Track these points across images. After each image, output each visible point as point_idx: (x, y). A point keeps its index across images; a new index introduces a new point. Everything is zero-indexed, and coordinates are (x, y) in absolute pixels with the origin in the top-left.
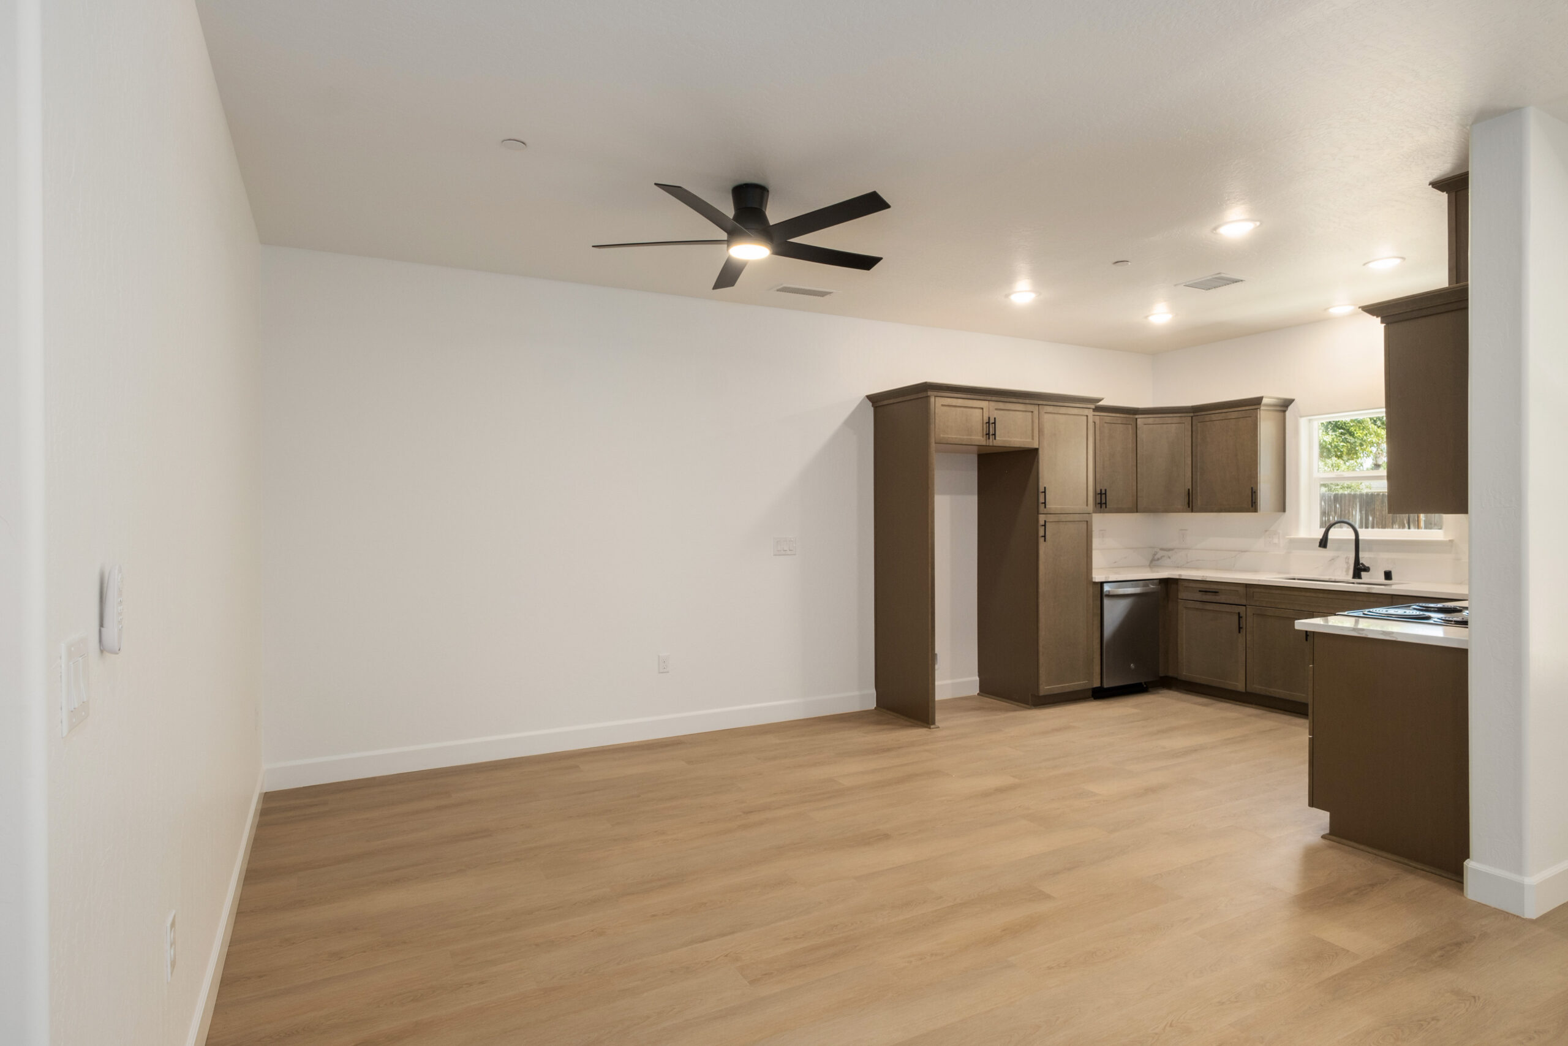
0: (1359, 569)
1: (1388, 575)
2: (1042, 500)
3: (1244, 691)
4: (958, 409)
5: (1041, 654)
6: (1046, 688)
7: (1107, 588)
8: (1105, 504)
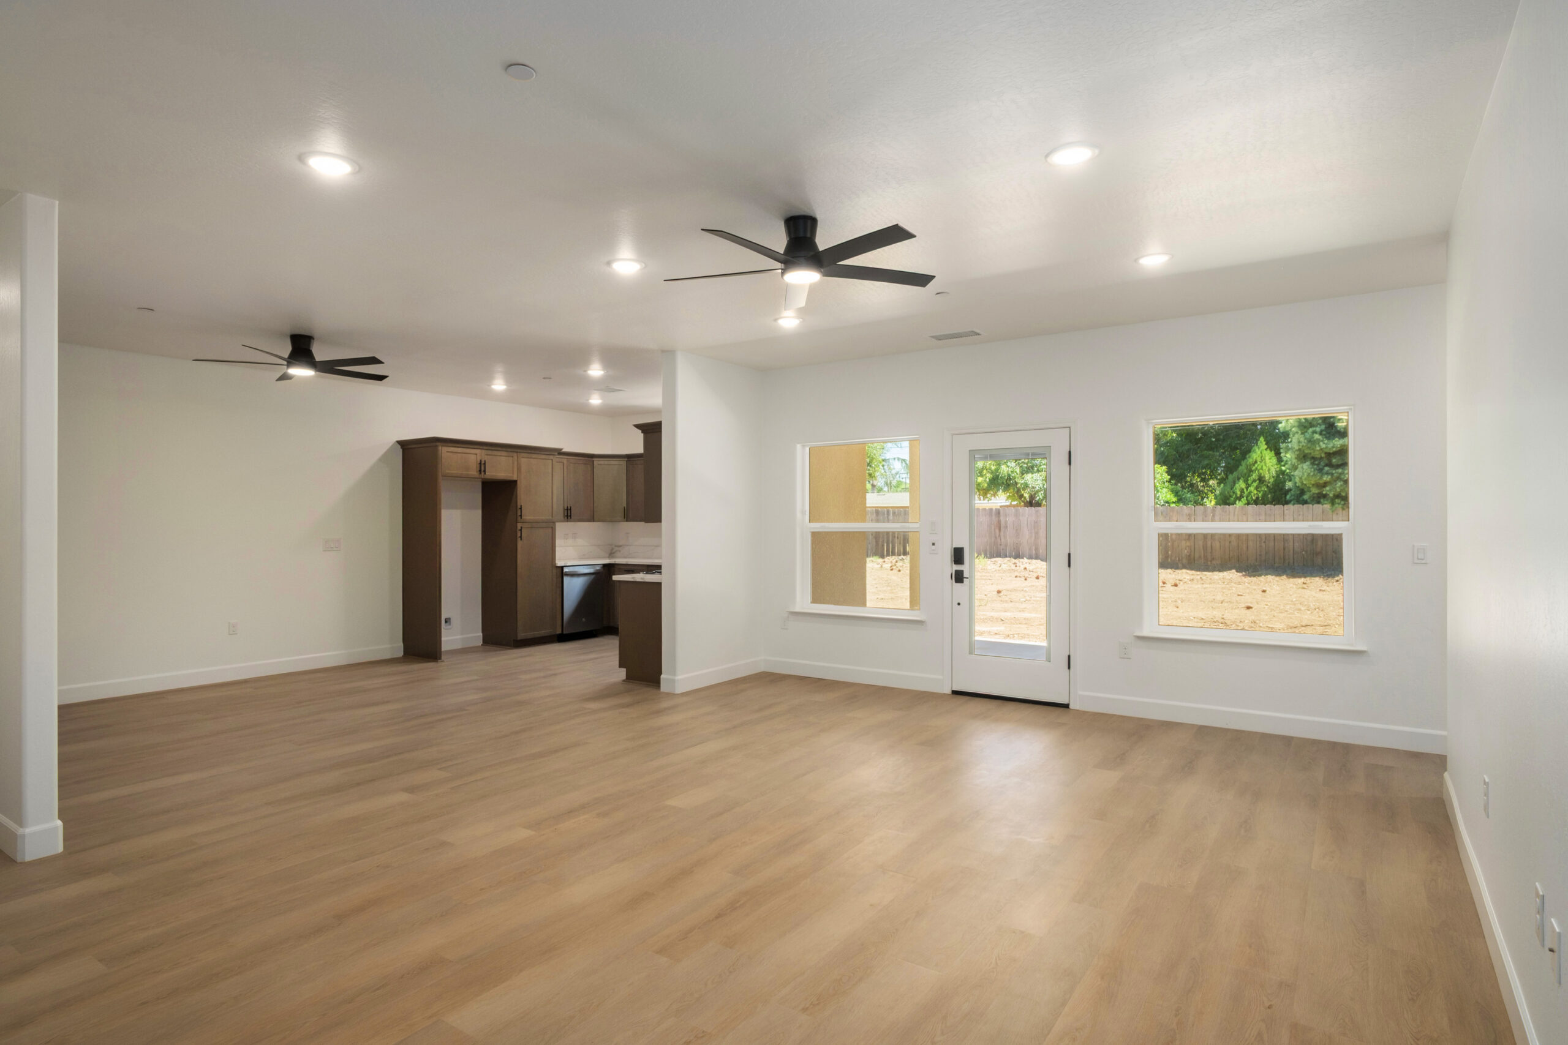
2: (519, 514)
4: (459, 455)
5: (518, 612)
6: (521, 635)
7: (566, 570)
8: (570, 516)
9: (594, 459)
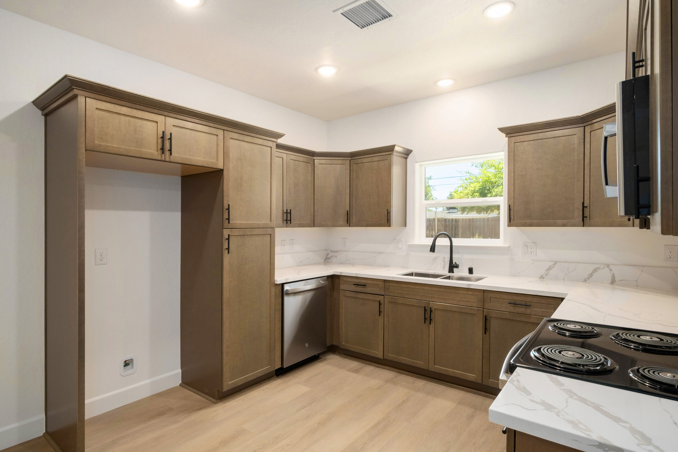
0: (452, 267)
1: (471, 271)
2: (226, 216)
3: (382, 358)
5: (224, 354)
6: (228, 384)
7: (287, 287)
8: (290, 220)
9: (314, 158)
